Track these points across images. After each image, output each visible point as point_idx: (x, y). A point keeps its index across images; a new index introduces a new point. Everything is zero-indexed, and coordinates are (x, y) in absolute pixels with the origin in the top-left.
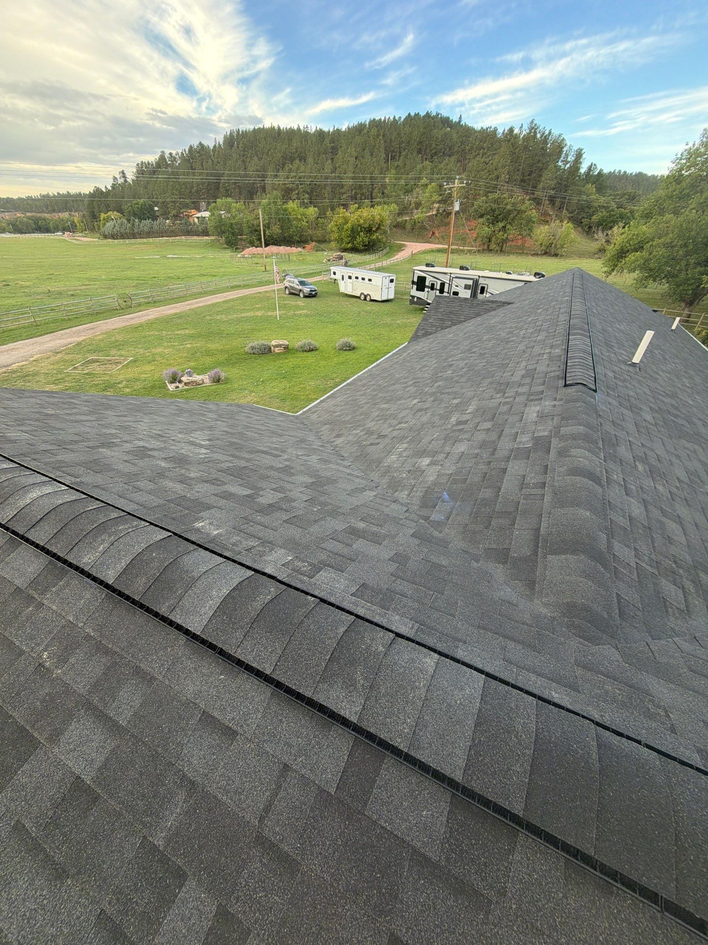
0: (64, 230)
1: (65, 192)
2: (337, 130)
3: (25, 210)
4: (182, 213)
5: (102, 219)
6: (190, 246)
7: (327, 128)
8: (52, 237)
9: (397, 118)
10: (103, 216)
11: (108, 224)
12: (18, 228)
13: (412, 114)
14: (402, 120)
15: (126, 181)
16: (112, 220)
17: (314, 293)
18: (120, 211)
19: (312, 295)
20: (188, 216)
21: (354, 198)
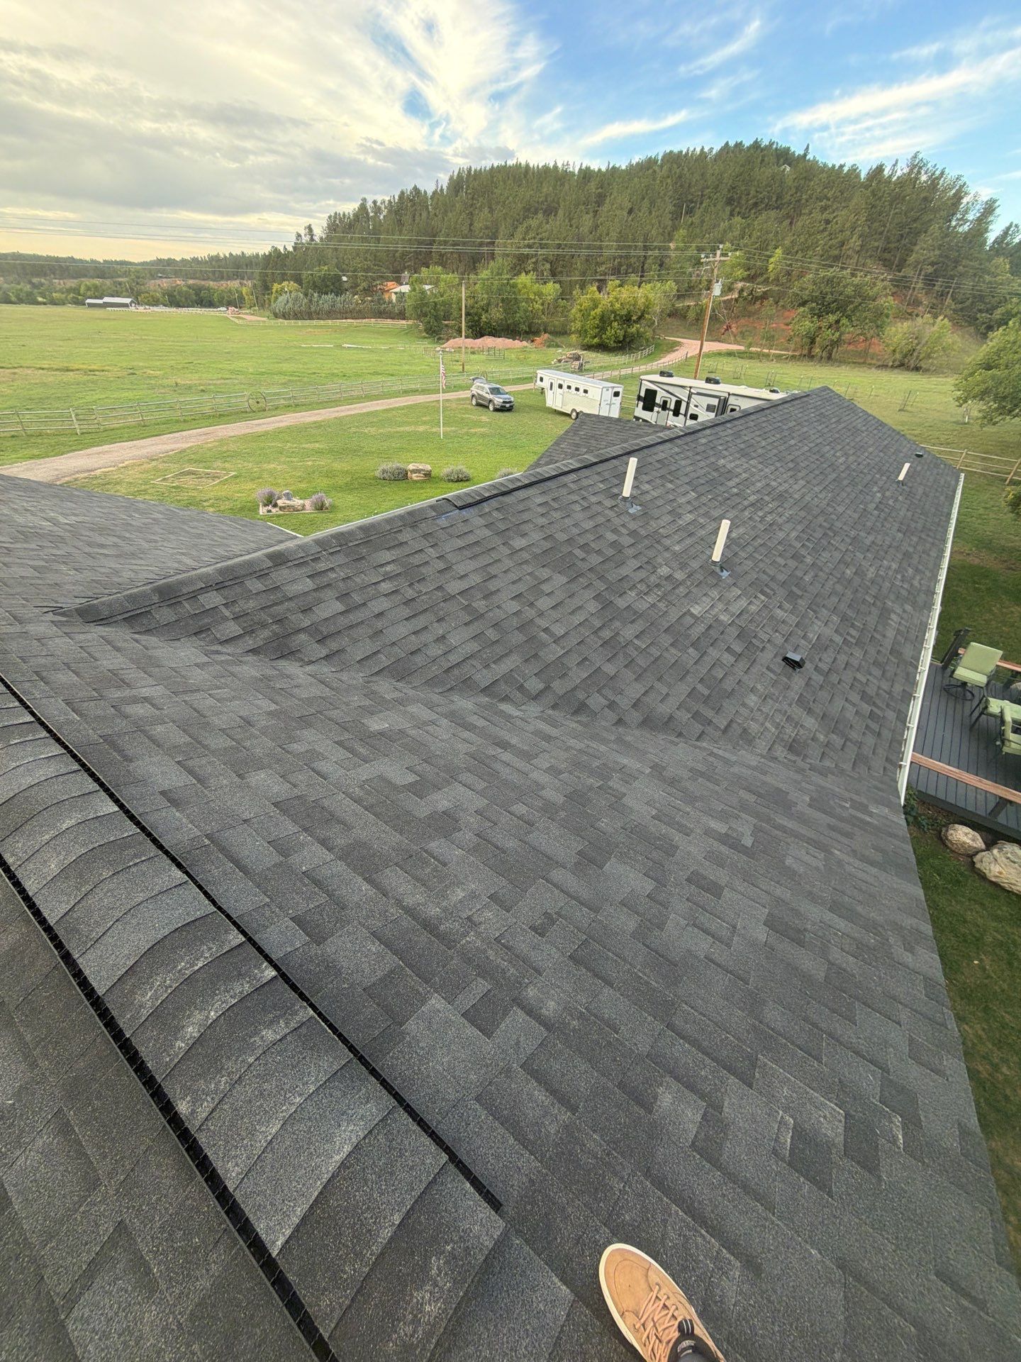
0: (229, 304)
1: (239, 253)
2: (614, 168)
3: (187, 276)
4: (376, 286)
5: (274, 290)
6: (378, 333)
7: (598, 165)
8: (212, 314)
9: (706, 150)
10: (276, 286)
11: (281, 299)
12: (174, 300)
13: (732, 144)
14: (714, 152)
15: (312, 239)
16: (287, 292)
17: (508, 405)
18: (298, 280)
19: (505, 409)
20: (383, 291)
21: (616, 271)
